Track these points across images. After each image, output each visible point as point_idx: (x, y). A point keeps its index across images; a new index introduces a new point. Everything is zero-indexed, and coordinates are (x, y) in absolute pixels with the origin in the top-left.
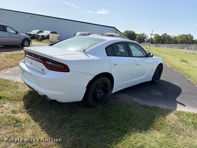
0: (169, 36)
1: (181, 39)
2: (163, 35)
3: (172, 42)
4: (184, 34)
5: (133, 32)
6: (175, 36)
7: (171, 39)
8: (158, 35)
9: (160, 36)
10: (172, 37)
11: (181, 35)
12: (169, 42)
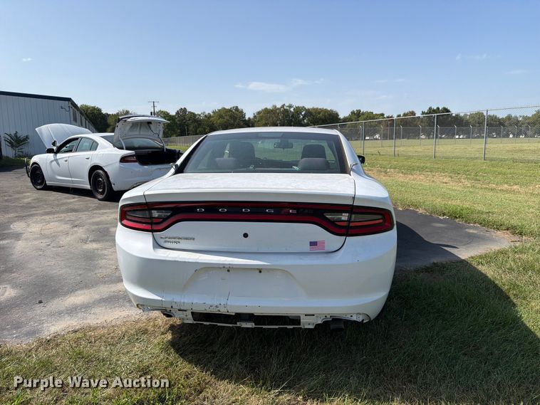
0: (194, 114)
1: (221, 119)
2: (178, 113)
3: (205, 129)
4: (224, 109)
5: (94, 109)
6: (207, 113)
7: (200, 120)
8: (168, 114)
9: (173, 116)
10: (199, 115)
11: (219, 110)
12: (196, 128)
